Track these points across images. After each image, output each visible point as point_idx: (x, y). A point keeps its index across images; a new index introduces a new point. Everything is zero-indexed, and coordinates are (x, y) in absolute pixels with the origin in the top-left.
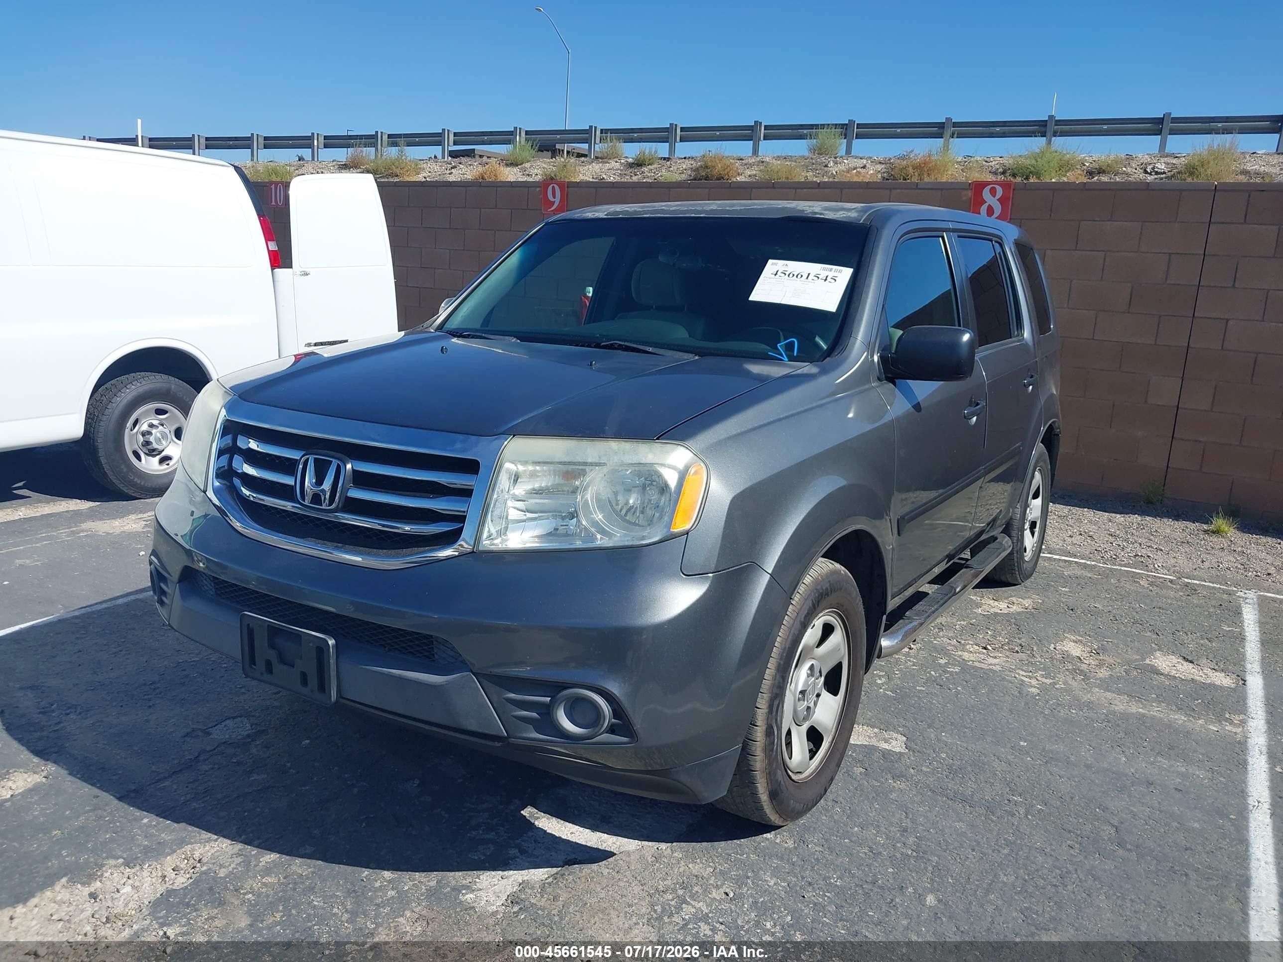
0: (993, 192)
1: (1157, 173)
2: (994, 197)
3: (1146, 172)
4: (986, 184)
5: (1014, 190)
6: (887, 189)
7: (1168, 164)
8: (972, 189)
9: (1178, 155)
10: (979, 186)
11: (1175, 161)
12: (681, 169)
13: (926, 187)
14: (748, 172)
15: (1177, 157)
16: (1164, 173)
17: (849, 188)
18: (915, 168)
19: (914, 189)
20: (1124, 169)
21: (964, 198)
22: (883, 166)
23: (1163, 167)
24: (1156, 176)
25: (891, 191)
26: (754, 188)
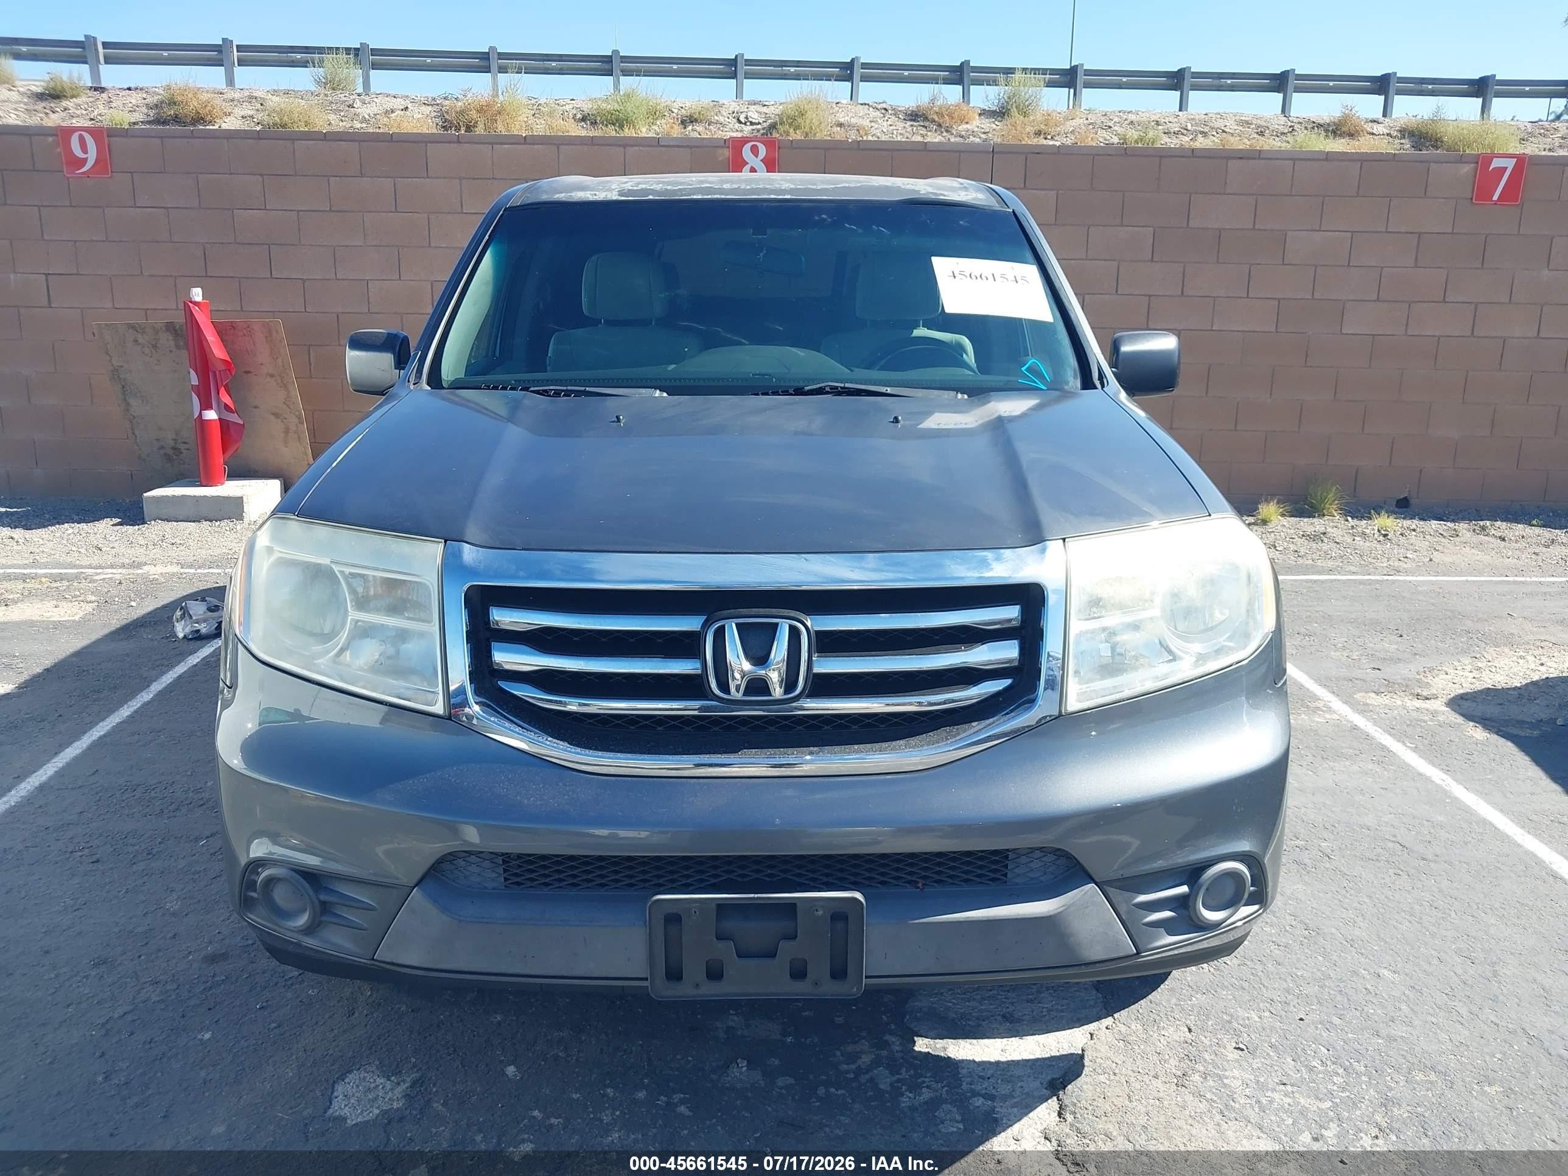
0: (755, 151)
1: (752, 124)
2: (757, 157)
3: (740, 122)
4: (743, 141)
5: (779, 148)
6: (620, 146)
7: (760, 113)
8: (729, 147)
9: (767, 103)
10: (737, 144)
11: (765, 110)
12: (130, 105)
13: (671, 144)
14: (239, 112)
15: (765, 105)
16: (759, 123)
17: (567, 144)
18: (480, 110)
19: (654, 146)
20: (716, 118)
21: (720, 159)
22: (430, 108)
23: (756, 117)
24: (752, 127)
25: (625, 148)
26: (430, 142)
